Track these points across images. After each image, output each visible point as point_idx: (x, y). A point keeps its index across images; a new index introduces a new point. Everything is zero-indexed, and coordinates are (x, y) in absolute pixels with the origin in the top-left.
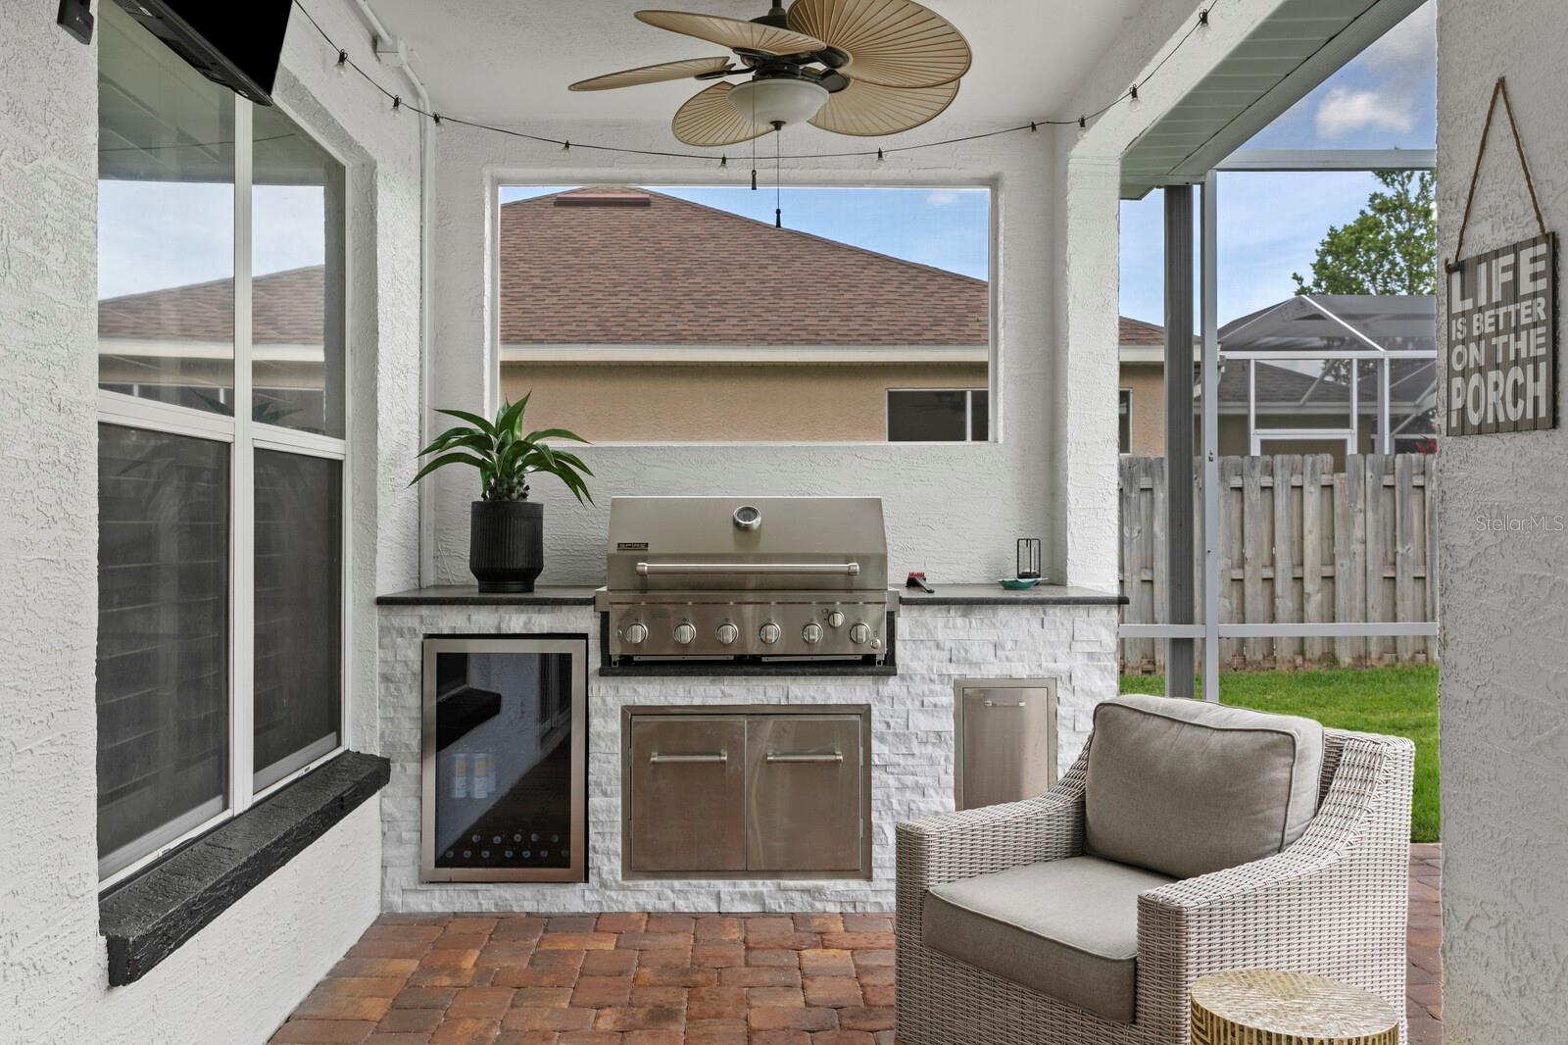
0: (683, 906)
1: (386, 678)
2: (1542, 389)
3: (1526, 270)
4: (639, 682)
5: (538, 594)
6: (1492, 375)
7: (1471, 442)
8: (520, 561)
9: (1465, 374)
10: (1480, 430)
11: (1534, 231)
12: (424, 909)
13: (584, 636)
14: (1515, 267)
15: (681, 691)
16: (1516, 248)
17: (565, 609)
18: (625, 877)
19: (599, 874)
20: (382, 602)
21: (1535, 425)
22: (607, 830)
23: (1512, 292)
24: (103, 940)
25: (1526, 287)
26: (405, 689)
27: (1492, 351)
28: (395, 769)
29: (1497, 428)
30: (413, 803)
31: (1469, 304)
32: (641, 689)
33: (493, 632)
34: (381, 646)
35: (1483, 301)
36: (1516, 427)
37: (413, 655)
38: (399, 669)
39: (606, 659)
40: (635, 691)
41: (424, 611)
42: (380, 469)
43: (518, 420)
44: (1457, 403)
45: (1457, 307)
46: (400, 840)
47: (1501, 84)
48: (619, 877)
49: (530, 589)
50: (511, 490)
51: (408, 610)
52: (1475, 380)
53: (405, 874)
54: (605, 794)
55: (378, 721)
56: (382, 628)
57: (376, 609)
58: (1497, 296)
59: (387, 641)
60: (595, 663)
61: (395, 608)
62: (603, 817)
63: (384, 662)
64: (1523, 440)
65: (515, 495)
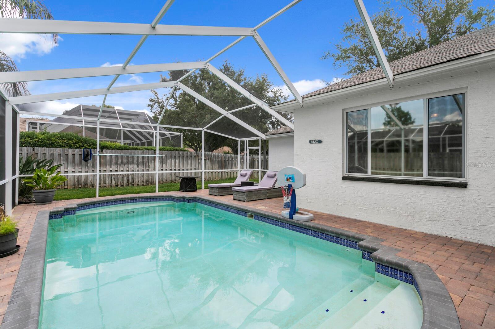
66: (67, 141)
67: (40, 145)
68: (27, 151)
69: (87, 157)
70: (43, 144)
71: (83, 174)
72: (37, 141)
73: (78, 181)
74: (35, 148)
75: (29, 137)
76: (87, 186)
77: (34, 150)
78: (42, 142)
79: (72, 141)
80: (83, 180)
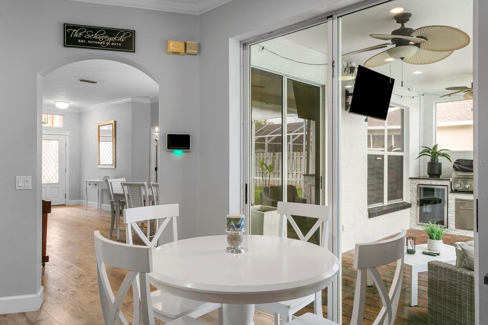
0: (467, 235)
1: (411, 191)
4: (459, 195)
5: (440, 178)
8: (437, 172)
12: (417, 229)
13: (447, 186)
15: (467, 197)
17: (443, 181)
18: (455, 229)
19: (450, 227)
20: (410, 178)
22: (452, 220)
24: (368, 212)
26: (414, 193)
28: (412, 206)
30: (415, 211)
32: (458, 196)
33: (430, 184)
34: (410, 186)
37: (416, 187)
38: (413, 189)
39: (452, 190)
40: (457, 196)
41: (418, 180)
42: (410, 157)
43: (436, 148)
46: (413, 217)
48: (454, 228)
49: (439, 177)
50: (435, 160)
51: (415, 180)
53: (414, 223)
54: (451, 213)
55: (410, 198)
56: (410, 183)
57: (409, 179)
59: (411, 185)
60: (450, 190)
61: (413, 179)
62: (451, 217)
63: (411, 188)
65: (436, 161)
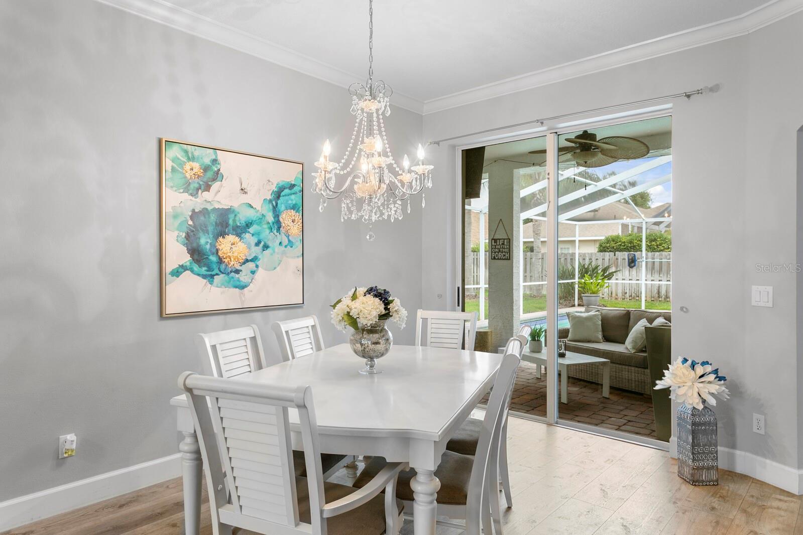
2: (508, 255)
3: (505, 242)
6: (500, 253)
7: (495, 260)
9: (495, 252)
10: (498, 259)
11: (507, 238)
14: (504, 241)
16: (504, 239)
21: (507, 259)
23: (503, 244)
25: (505, 244)
27: (500, 251)
29: (501, 259)
31: (496, 244)
35: (498, 244)
36: (504, 259)
44: (493, 256)
45: (493, 244)
47: (501, 220)
52: (497, 253)
58: (501, 244)
64: (505, 261)
66: (649, 243)
67: (622, 249)
68: (609, 256)
69: (632, 263)
70: (625, 248)
71: (664, 283)
72: (620, 245)
73: (659, 293)
74: (617, 253)
75: (613, 241)
76: (668, 300)
77: (615, 255)
78: (624, 246)
79: (656, 243)
80: (663, 292)
